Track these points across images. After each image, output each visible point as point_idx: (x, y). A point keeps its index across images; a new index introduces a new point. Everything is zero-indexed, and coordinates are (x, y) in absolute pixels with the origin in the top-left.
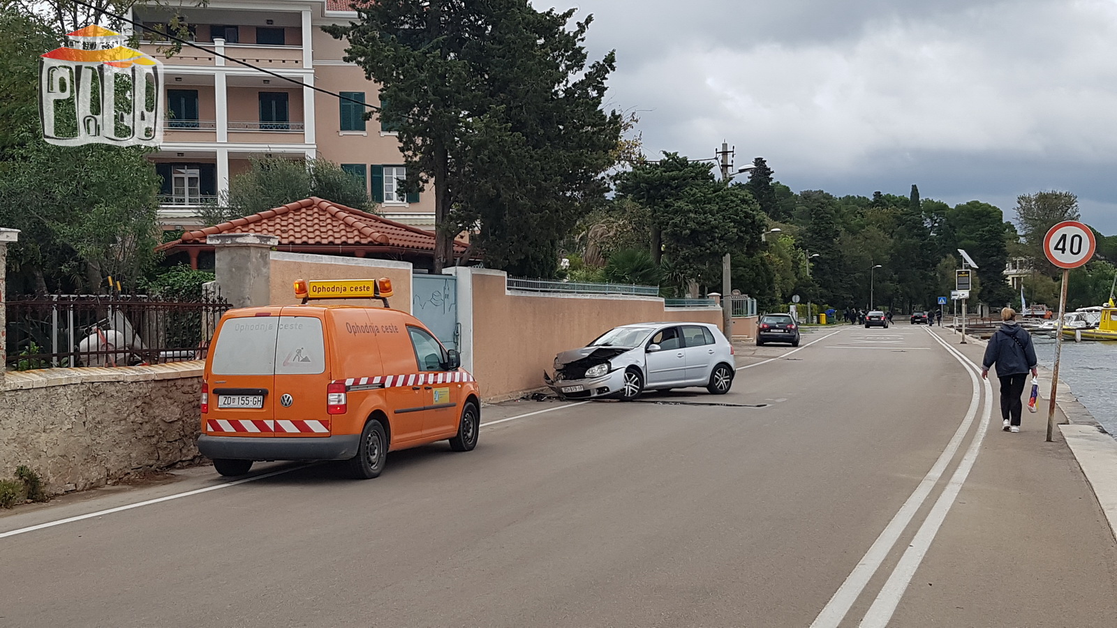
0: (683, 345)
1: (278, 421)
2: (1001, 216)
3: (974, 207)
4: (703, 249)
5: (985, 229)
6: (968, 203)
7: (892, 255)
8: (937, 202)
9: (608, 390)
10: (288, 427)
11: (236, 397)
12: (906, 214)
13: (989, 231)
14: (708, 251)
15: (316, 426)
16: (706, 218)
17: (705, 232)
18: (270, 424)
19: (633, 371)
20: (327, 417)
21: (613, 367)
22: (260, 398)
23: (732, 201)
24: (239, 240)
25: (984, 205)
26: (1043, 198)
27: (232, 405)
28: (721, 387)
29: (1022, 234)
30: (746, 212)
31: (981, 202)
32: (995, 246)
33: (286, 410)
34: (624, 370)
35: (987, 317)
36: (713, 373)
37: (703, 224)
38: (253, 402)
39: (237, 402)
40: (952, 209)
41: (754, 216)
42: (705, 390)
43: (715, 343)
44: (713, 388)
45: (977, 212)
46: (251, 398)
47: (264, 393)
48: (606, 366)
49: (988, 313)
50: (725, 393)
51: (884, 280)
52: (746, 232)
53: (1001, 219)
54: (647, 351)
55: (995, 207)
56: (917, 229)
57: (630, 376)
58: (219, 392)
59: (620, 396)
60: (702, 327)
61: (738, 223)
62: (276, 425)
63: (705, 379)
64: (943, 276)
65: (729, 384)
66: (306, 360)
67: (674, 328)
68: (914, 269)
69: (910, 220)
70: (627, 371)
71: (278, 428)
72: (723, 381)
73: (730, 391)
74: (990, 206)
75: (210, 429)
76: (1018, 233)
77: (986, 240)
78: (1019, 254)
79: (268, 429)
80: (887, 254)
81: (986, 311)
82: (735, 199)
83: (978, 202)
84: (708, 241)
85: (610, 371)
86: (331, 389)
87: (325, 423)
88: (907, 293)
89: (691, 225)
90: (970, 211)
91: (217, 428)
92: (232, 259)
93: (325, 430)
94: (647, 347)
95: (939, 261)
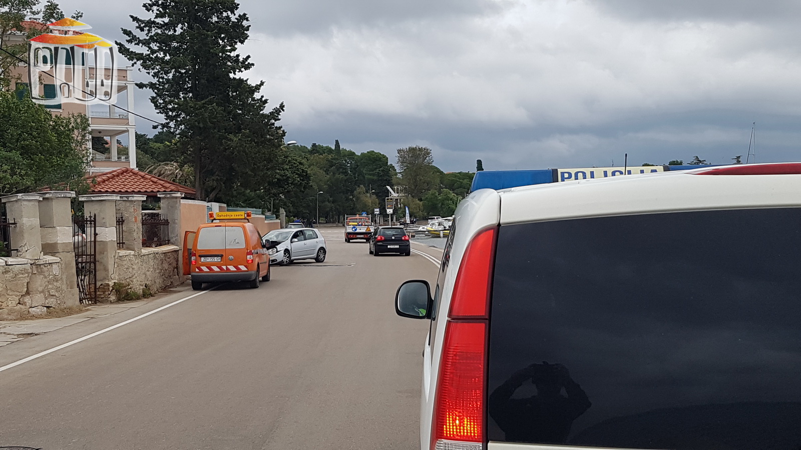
0: (305, 239)
1: (228, 266)
2: (387, 160)
3: (372, 155)
4: (283, 189)
5: (380, 169)
6: (368, 152)
7: (328, 185)
8: (348, 151)
9: (276, 260)
10: (232, 268)
11: (209, 258)
12: (334, 159)
13: (383, 171)
14: (286, 190)
15: (243, 268)
16: (284, 173)
17: (284, 180)
18: (224, 267)
19: (287, 251)
20: (246, 264)
21: (278, 250)
22: (220, 258)
23: (294, 163)
24: (173, 195)
25: (377, 153)
26: (412, 150)
27: (207, 261)
28: (321, 259)
29: (399, 171)
30: (303, 170)
31: (375, 151)
32: (386, 180)
33: (231, 262)
34: (283, 251)
35: (382, 224)
36: (318, 253)
37: (283, 176)
38: (216, 259)
39: (209, 260)
40: (358, 156)
41: (307, 171)
42: (314, 261)
43: (317, 238)
44: (318, 260)
45: (374, 158)
46: (216, 258)
47: (222, 256)
48: (275, 249)
49: (383, 222)
50: (322, 262)
51: (324, 202)
52: (303, 180)
53: (387, 163)
54: (291, 242)
55: (383, 155)
56: (342, 169)
57: (285, 254)
58: (201, 256)
59: (281, 264)
60: (312, 230)
61: (300, 175)
62: (227, 268)
63: (315, 255)
64: (358, 199)
65: (324, 257)
66: (238, 243)
67: (301, 231)
68: (341, 194)
69: (338, 163)
70: (284, 251)
71: (227, 269)
72: (322, 256)
73: (325, 261)
74: (380, 154)
75: (197, 270)
76: (398, 171)
77: (381, 176)
78: (398, 184)
79: (223, 269)
80: (325, 184)
81: (382, 220)
82: (296, 162)
83: (373, 151)
84: (286, 185)
85: (277, 252)
86: (248, 254)
87: (246, 266)
88: (338, 209)
89: (278, 176)
90: (369, 157)
91: (201, 270)
92: (169, 203)
93: (246, 269)
94: (291, 240)
95: (355, 189)
